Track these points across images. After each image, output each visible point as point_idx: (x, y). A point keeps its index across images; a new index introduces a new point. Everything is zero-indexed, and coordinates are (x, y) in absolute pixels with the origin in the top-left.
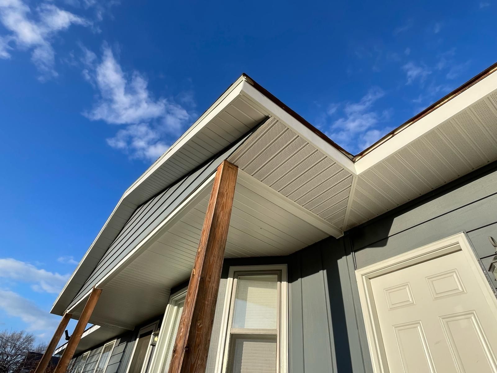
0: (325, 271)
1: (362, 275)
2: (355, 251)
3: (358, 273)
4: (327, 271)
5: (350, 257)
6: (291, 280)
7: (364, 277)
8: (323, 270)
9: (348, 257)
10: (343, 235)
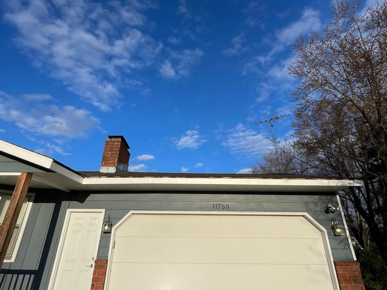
0: (55, 204)
1: (69, 211)
2: (71, 201)
3: (68, 210)
4: (56, 204)
5: (68, 202)
6: (35, 202)
7: (70, 212)
8: (54, 203)
9: (67, 202)
10: (69, 192)
